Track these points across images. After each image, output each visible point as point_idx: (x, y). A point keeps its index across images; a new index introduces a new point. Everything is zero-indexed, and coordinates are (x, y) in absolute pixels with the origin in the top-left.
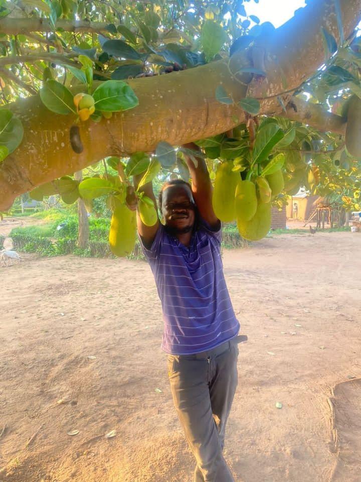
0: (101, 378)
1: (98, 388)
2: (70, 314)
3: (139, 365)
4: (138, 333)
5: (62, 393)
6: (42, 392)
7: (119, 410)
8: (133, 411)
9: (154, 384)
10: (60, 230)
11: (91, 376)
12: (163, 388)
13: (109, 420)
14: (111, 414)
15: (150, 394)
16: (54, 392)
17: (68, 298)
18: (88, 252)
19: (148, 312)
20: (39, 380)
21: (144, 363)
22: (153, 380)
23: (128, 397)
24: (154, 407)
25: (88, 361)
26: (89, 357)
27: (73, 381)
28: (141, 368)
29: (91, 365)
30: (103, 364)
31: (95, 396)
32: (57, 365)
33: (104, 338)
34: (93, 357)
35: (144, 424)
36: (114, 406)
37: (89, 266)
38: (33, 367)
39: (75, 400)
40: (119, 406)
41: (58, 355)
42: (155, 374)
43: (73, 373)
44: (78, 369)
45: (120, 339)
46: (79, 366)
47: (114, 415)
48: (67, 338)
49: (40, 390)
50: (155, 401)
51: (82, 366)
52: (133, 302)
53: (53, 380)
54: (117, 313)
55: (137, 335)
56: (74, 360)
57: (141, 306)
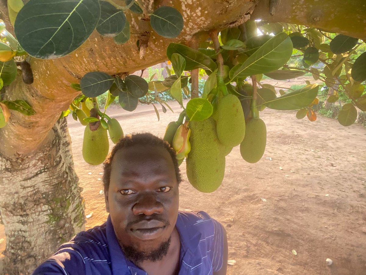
0: (258, 218)
1: (251, 224)
2: (276, 161)
3: (296, 224)
4: (315, 197)
5: (229, 215)
6: (219, 207)
7: (253, 248)
8: (262, 256)
9: (296, 246)
10: (322, 91)
11: (253, 213)
12: (301, 253)
13: (239, 251)
14: (244, 248)
15: (286, 251)
16: (225, 212)
17: (285, 148)
18: (330, 114)
19: (341, 182)
20: (223, 199)
21: (301, 224)
22: (297, 241)
23: (267, 243)
24: (280, 262)
25: (259, 201)
26: (262, 199)
27: (241, 210)
28: (295, 226)
29: (260, 205)
30: (267, 209)
31: (245, 228)
32: (239, 194)
33: (283, 189)
34: (264, 200)
35: (258, 271)
36: (251, 243)
37: (324, 125)
38: (225, 189)
39: (232, 224)
40: (255, 245)
41: (244, 188)
42: (302, 237)
43: (244, 204)
44: (250, 203)
45: (295, 195)
46: (251, 202)
47: (246, 250)
48: (260, 178)
49: (218, 206)
50: (284, 259)
51: (253, 203)
52: (334, 168)
53: (230, 203)
54: (312, 173)
55: (313, 198)
56: (251, 196)
57: (338, 174)
